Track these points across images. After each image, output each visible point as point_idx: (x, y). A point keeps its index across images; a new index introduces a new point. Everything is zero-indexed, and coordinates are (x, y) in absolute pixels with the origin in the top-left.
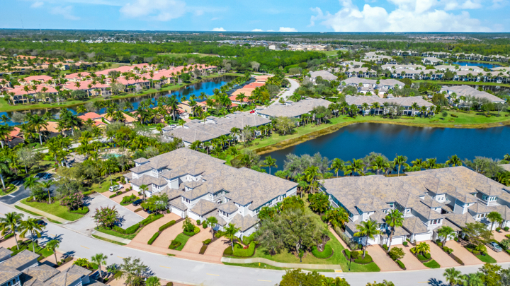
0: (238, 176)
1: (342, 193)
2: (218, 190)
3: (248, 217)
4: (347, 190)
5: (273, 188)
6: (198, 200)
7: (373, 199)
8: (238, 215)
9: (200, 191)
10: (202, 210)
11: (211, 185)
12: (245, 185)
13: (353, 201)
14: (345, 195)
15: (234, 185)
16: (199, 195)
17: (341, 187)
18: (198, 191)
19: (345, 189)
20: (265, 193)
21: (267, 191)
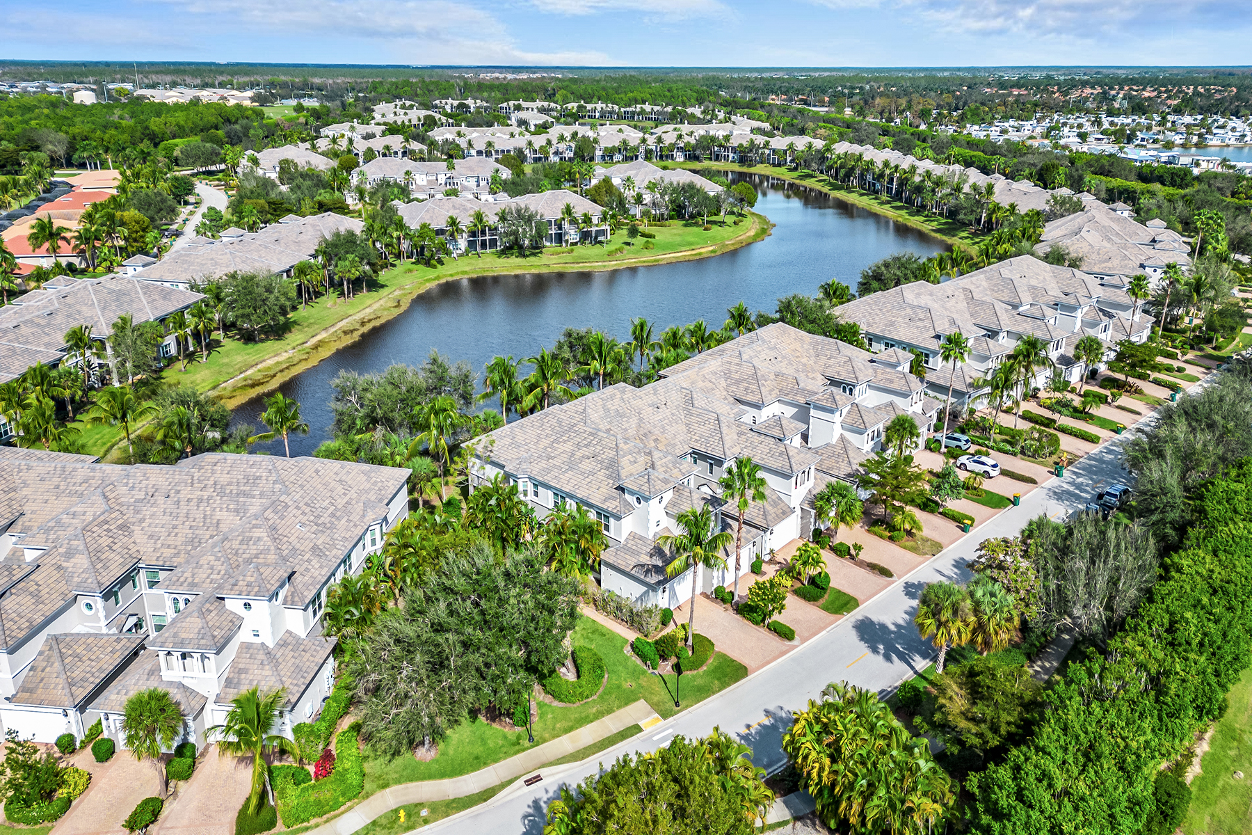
0: (185, 493)
1: (557, 462)
2: (117, 572)
3: (289, 642)
4: (568, 447)
5: (341, 502)
6: (39, 642)
7: (650, 454)
8: (246, 647)
9: (36, 596)
10: (71, 684)
11: (81, 561)
12: (229, 521)
13: (602, 474)
14: (571, 465)
15: (184, 532)
16: (39, 619)
17: (545, 442)
18: (27, 601)
19: (561, 447)
20: (322, 528)
21: (325, 519)
